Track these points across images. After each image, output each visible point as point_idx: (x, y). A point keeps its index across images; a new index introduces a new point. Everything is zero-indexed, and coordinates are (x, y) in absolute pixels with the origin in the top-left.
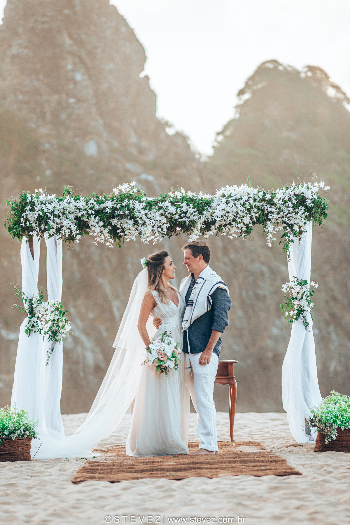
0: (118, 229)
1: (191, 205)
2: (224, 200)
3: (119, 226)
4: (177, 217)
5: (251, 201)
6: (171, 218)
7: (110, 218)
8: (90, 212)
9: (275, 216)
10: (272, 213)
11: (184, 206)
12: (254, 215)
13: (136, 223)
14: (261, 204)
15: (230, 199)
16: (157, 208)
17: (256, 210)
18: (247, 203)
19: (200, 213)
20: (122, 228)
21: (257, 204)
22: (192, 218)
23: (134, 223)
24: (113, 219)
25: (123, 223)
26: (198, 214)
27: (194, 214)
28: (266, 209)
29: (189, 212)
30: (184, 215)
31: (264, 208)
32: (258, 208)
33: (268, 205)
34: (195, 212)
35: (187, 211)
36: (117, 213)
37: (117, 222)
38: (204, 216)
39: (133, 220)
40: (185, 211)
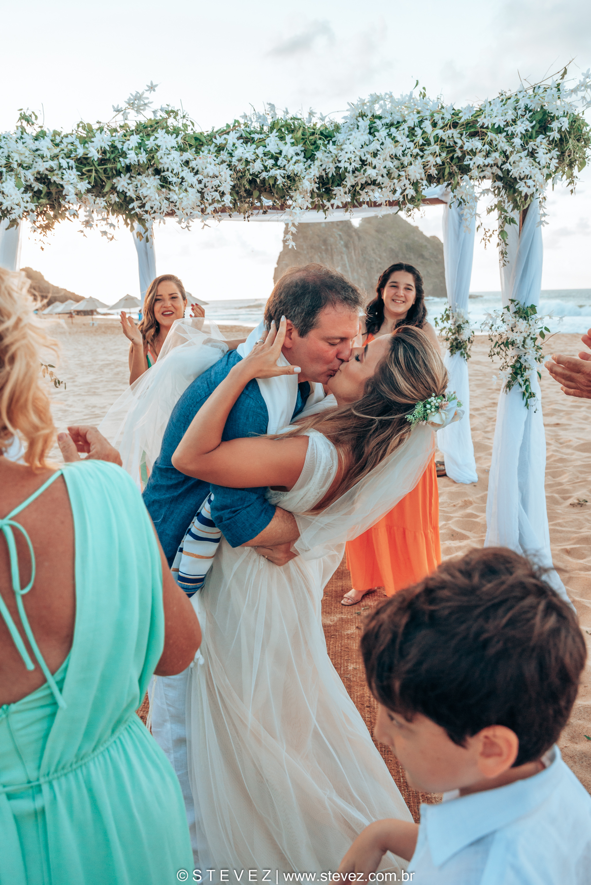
0: (132, 200)
1: (289, 138)
2: (364, 124)
3: (131, 193)
4: (257, 167)
5: (427, 125)
6: (245, 171)
7: (114, 176)
8: (65, 162)
9: (479, 160)
10: (473, 153)
11: (273, 144)
12: (432, 160)
14: (450, 132)
15: (378, 123)
16: (212, 148)
17: (436, 148)
18: (419, 132)
19: (310, 157)
20: (139, 198)
21: (440, 133)
22: (292, 168)
23: (161, 185)
24: (119, 178)
25: (139, 186)
26: (305, 160)
27: (295, 158)
28: (459, 145)
29: (283, 156)
30: (272, 162)
31: (456, 143)
32: (442, 143)
33: (464, 136)
34: (297, 154)
35: (280, 153)
36: (123, 162)
37: (126, 185)
38: (317, 163)
39: (157, 177)
40: (276, 153)
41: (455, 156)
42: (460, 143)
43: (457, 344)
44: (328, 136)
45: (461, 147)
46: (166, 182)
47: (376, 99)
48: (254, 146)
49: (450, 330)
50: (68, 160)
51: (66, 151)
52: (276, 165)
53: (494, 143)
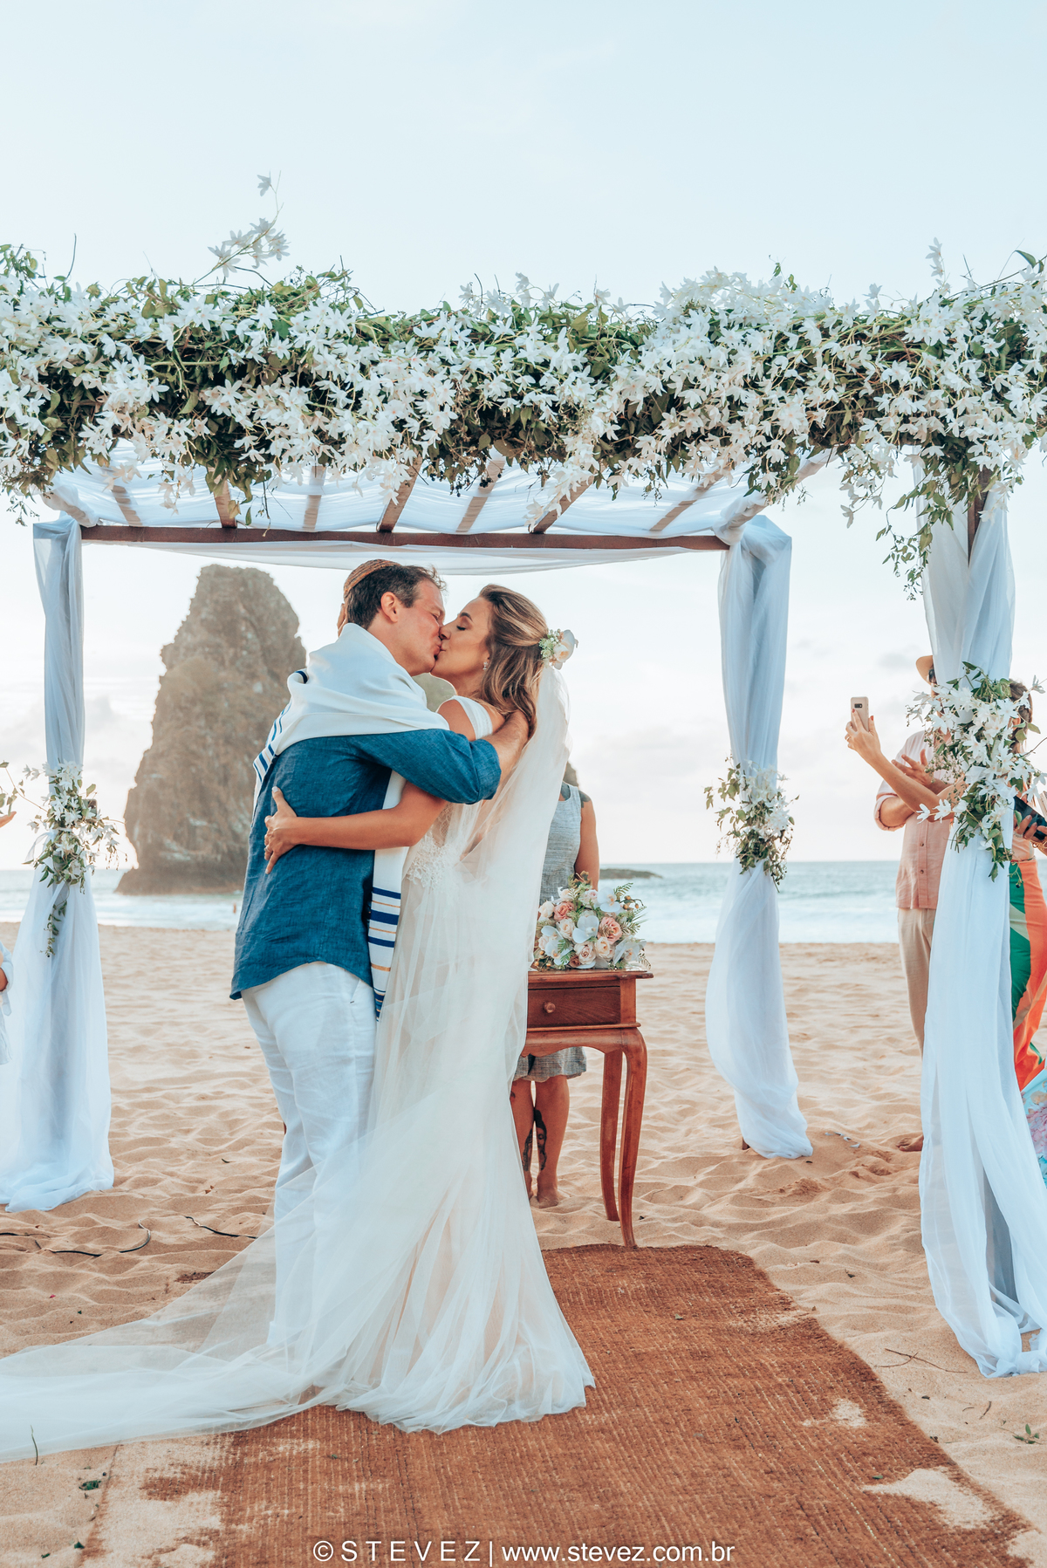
0: (241, 432)
2: (700, 321)
3: (241, 419)
4: (498, 387)
6: (475, 396)
7: (207, 382)
8: (110, 348)
10: (895, 389)
11: (531, 347)
13: (320, 398)
14: (852, 349)
19: (603, 375)
20: (258, 430)
21: (836, 348)
22: (565, 392)
23: (308, 406)
24: (219, 387)
25: (261, 404)
26: (593, 380)
27: (573, 375)
28: (870, 373)
29: (551, 369)
30: (529, 379)
31: (862, 370)
32: (839, 370)
33: (878, 359)
34: (576, 369)
35: (546, 364)
36: (236, 357)
37: (233, 402)
38: (617, 386)
39: (304, 389)
40: (537, 364)
41: (862, 394)
42: (871, 370)
43: (756, 845)
44: (631, 341)
45: (875, 378)
46: (322, 402)
47: (717, 281)
48: (492, 349)
49: (740, 814)
50: (119, 343)
51: (114, 326)
52: (537, 385)
53: (933, 374)
